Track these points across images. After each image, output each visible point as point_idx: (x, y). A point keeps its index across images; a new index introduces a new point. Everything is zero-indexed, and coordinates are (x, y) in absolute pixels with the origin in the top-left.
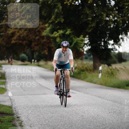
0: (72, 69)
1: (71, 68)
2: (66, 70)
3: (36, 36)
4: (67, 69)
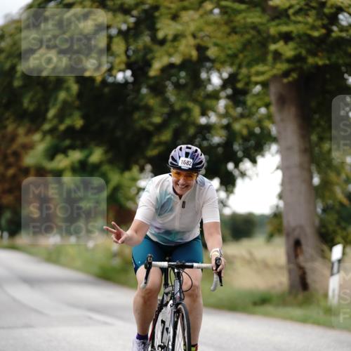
0: (218, 266)
1: (214, 262)
2: (192, 267)
3: (8, 166)
4: (195, 265)
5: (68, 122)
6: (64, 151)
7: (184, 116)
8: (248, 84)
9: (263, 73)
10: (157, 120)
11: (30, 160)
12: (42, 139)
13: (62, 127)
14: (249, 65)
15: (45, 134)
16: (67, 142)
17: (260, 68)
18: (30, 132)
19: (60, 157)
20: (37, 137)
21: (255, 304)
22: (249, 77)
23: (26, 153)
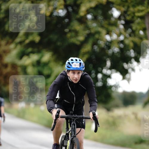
5: (30, 38)
6: (28, 55)
7: (97, 36)
8: (133, 17)
9: (142, 11)
10: (81, 38)
11: (8, 59)
12: (15, 48)
13: (27, 41)
14: (134, 6)
15: (17, 44)
16: (30, 50)
17: (140, 8)
18: (8, 43)
19: (25, 58)
20: (12, 46)
21: (136, 143)
22: (134, 13)
23: (6, 55)
